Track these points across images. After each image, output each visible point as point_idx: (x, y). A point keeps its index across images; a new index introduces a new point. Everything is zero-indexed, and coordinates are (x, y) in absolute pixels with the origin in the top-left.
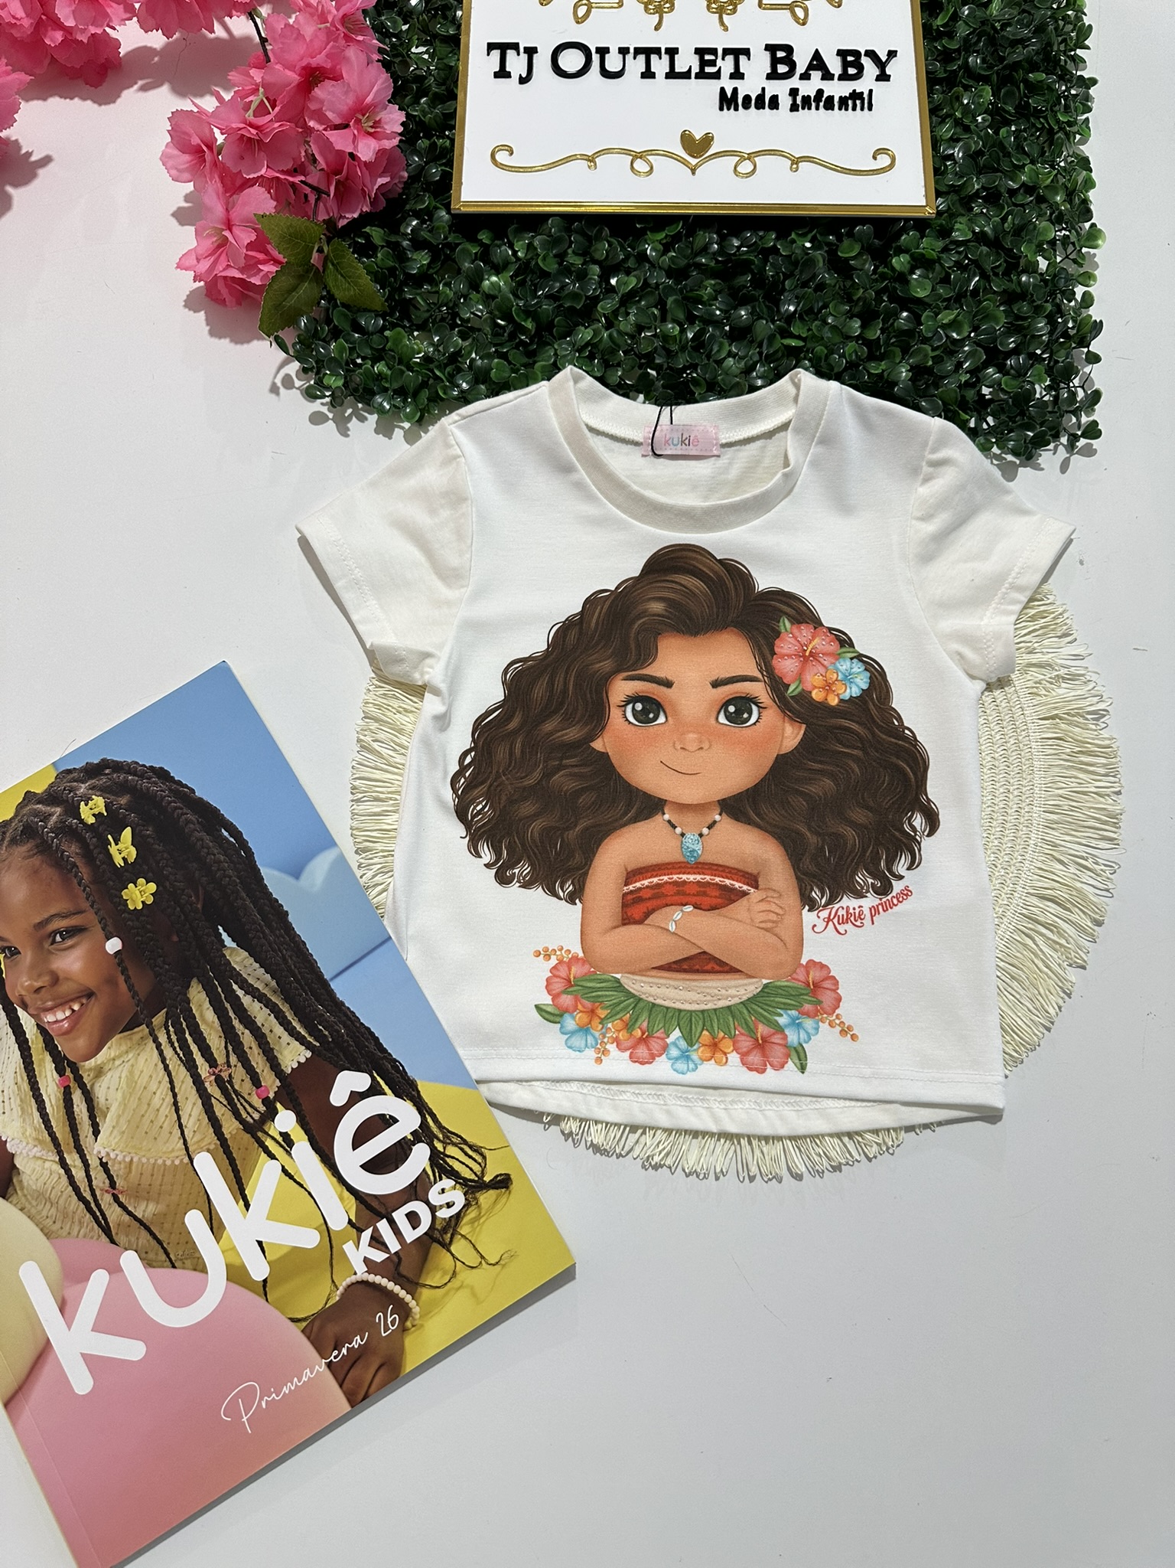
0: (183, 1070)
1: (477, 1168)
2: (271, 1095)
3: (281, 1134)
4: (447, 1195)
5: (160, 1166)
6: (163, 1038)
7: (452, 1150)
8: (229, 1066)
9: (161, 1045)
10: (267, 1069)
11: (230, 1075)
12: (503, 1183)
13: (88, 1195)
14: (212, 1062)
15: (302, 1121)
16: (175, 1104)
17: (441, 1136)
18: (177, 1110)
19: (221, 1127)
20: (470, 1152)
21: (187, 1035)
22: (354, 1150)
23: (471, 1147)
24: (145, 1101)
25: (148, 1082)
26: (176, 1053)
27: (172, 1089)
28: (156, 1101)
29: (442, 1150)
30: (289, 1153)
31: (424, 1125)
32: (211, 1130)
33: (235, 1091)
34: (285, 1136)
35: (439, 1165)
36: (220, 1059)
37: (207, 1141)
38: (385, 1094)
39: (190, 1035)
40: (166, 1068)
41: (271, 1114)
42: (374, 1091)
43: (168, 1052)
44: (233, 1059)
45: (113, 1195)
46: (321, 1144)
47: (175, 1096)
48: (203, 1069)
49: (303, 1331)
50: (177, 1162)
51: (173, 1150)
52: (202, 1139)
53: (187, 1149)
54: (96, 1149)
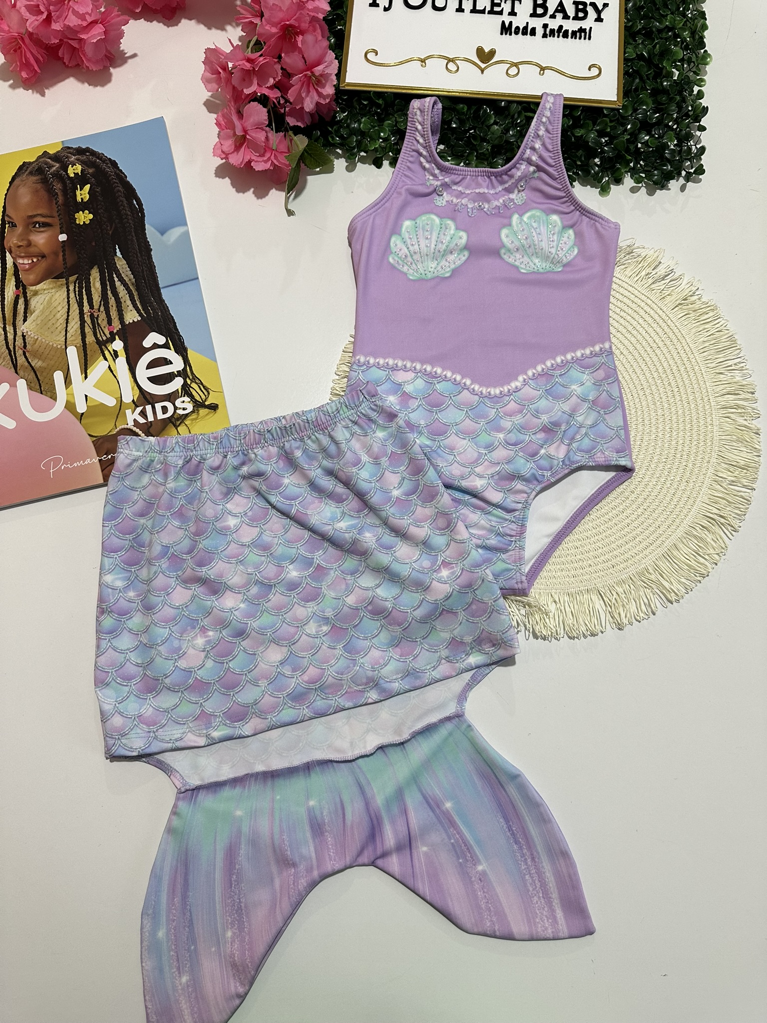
0: (76, 306)
1: (203, 397)
2: (115, 331)
3: (114, 350)
4: (184, 404)
6: (71, 288)
7: (194, 385)
8: (99, 311)
9: (69, 290)
10: (117, 319)
11: (98, 315)
12: (214, 407)
13: (12, 347)
14: (91, 306)
15: (126, 348)
16: (67, 320)
17: (191, 377)
18: (67, 323)
19: (86, 337)
20: (202, 389)
21: (84, 290)
22: (147, 368)
23: (204, 387)
24: (53, 313)
25: (58, 306)
26: (76, 296)
27: (68, 312)
28: (59, 315)
29: (189, 383)
30: (115, 361)
31: (184, 369)
32: (81, 337)
33: (98, 323)
34: (115, 352)
35: (186, 390)
36: (96, 306)
37: (77, 341)
38: (170, 349)
39: (85, 290)
40: (68, 302)
41: (112, 340)
42: (166, 346)
43: (72, 295)
44: (102, 308)
45: (24, 351)
46: (131, 361)
47: (68, 316)
48: (86, 308)
49: (93, 442)
50: (59, 347)
51: (59, 340)
52: (75, 340)
53: (66, 342)
54: (23, 328)
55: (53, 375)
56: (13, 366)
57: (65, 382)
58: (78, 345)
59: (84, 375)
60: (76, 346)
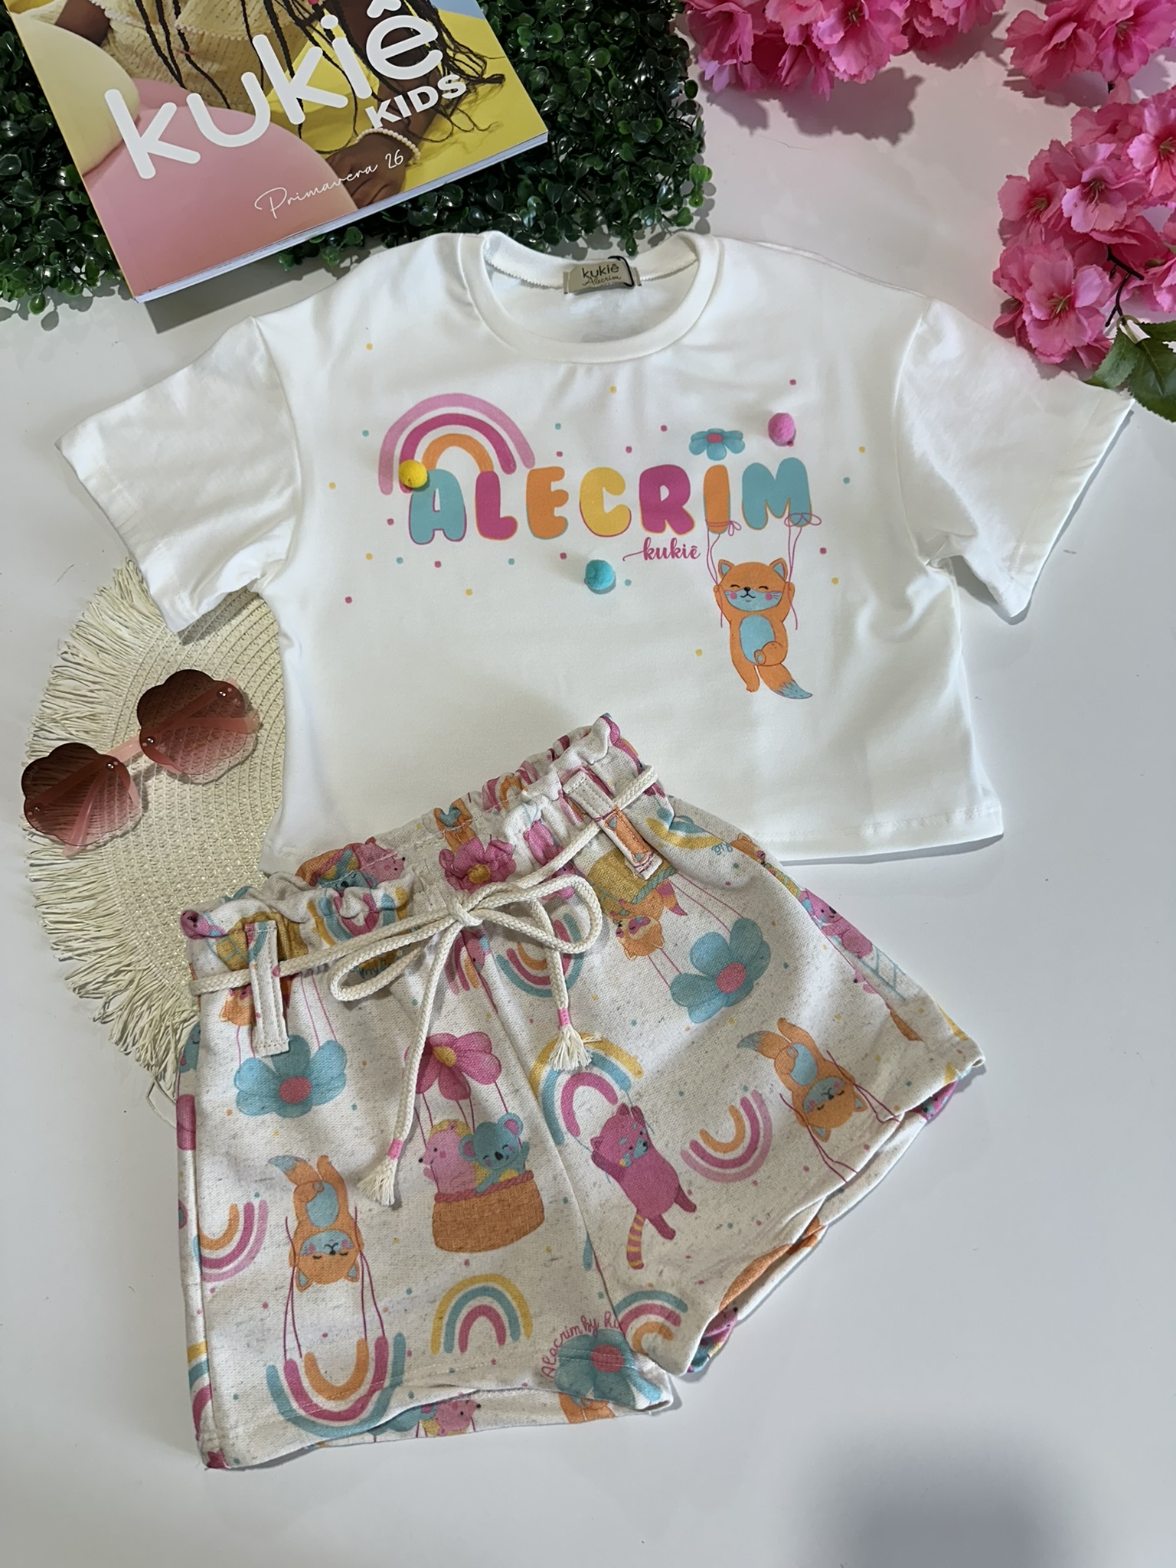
1: (479, 69)
2: (320, 3)
3: (325, 30)
4: (452, 84)
5: (225, 40)
7: (459, 56)
12: (499, 82)
13: (166, 53)
15: (342, 23)
17: (452, 47)
19: (277, 19)
20: (474, 59)
22: (382, 48)
23: (475, 55)
29: (452, 56)
30: (330, 44)
31: (440, 37)
32: (270, 22)
34: (329, 32)
35: (449, 65)
37: (265, 27)
38: (411, 15)
41: (319, 16)
42: (403, 11)
45: (186, 55)
46: (356, 40)
49: (327, 160)
50: (239, 39)
51: (237, 31)
52: (260, 26)
53: (248, 31)
54: (176, 24)
55: (240, 80)
56: (175, 77)
57: (262, 87)
58: (269, 32)
59: (288, 72)
60: (265, 34)
